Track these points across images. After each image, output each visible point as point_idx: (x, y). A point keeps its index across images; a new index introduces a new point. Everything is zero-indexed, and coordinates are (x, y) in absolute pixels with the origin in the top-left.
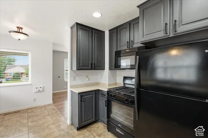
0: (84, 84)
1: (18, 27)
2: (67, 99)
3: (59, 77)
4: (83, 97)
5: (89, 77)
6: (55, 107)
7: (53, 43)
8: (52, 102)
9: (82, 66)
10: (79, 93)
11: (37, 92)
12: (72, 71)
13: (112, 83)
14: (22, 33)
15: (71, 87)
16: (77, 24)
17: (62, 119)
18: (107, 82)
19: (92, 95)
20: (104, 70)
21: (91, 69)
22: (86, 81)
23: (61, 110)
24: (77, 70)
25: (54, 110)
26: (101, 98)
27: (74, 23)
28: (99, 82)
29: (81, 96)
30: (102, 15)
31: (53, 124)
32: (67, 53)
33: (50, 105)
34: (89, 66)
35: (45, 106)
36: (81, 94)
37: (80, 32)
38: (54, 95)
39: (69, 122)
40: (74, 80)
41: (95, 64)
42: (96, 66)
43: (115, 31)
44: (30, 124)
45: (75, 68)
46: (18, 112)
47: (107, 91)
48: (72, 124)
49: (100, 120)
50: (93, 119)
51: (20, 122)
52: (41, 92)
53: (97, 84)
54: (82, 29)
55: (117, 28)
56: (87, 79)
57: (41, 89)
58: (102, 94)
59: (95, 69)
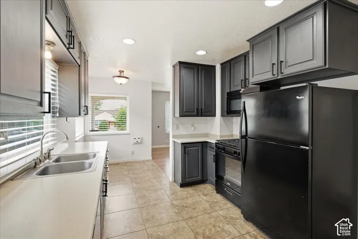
0: (189, 134)
1: (120, 71)
2: (169, 156)
3: (158, 127)
4: (187, 149)
5: (195, 125)
6: (154, 164)
7: (152, 82)
8: (151, 158)
9: (185, 112)
10: (182, 144)
11: (135, 144)
12: (174, 118)
13: (225, 134)
14: (122, 77)
15: (174, 137)
16: (180, 63)
17: (164, 175)
18: (218, 134)
19: (197, 148)
20: (215, 116)
21: (197, 115)
22: (191, 131)
23: (162, 167)
24: (180, 116)
25: (155, 166)
26: (209, 152)
27: (177, 61)
28: (208, 132)
29: (185, 148)
30: (207, 52)
31: (154, 178)
32: (169, 92)
33: (148, 161)
34: (194, 112)
35: (144, 161)
36: (184, 145)
37: (184, 71)
38: (153, 150)
39: (171, 178)
40: (177, 129)
41: (202, 109)
42: (203, 111)
43: (228, 66)
44: (131, 176)
45: (177, 115)
46: (117, 164)
47: (216, 143)
48: (175, 181)
49: (208, 181)
50: (199, 178)
51: (122, 173)
52: (139, 143)
53: (207, 135)
54: (185, 67)
55: (230, 61)
56: (193, 128)
57: (139, 141)
58: (210, 147)
59: (202, 116)
